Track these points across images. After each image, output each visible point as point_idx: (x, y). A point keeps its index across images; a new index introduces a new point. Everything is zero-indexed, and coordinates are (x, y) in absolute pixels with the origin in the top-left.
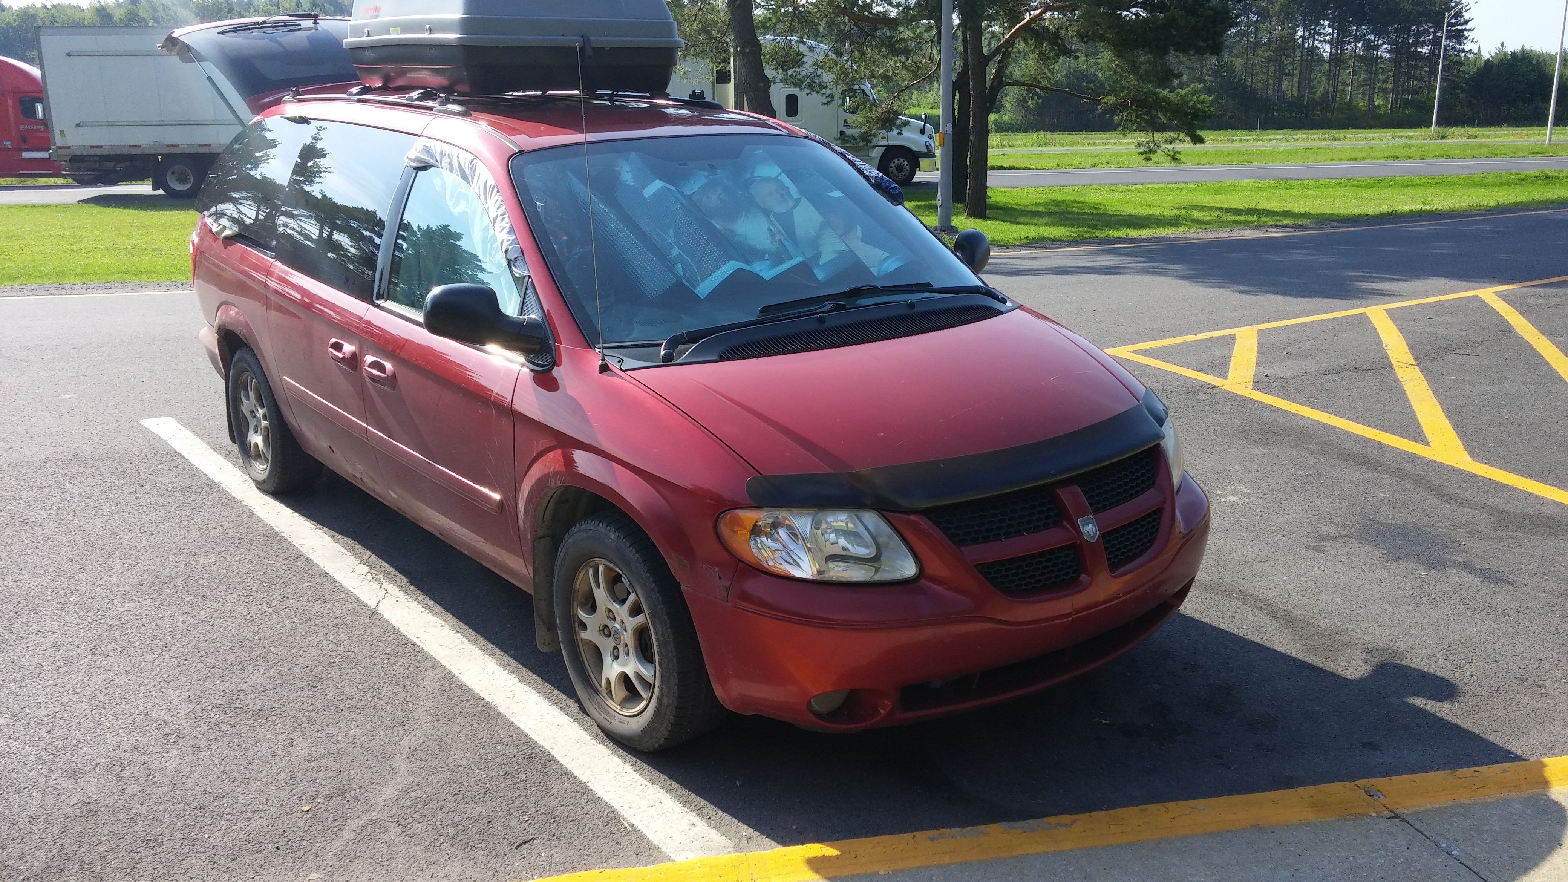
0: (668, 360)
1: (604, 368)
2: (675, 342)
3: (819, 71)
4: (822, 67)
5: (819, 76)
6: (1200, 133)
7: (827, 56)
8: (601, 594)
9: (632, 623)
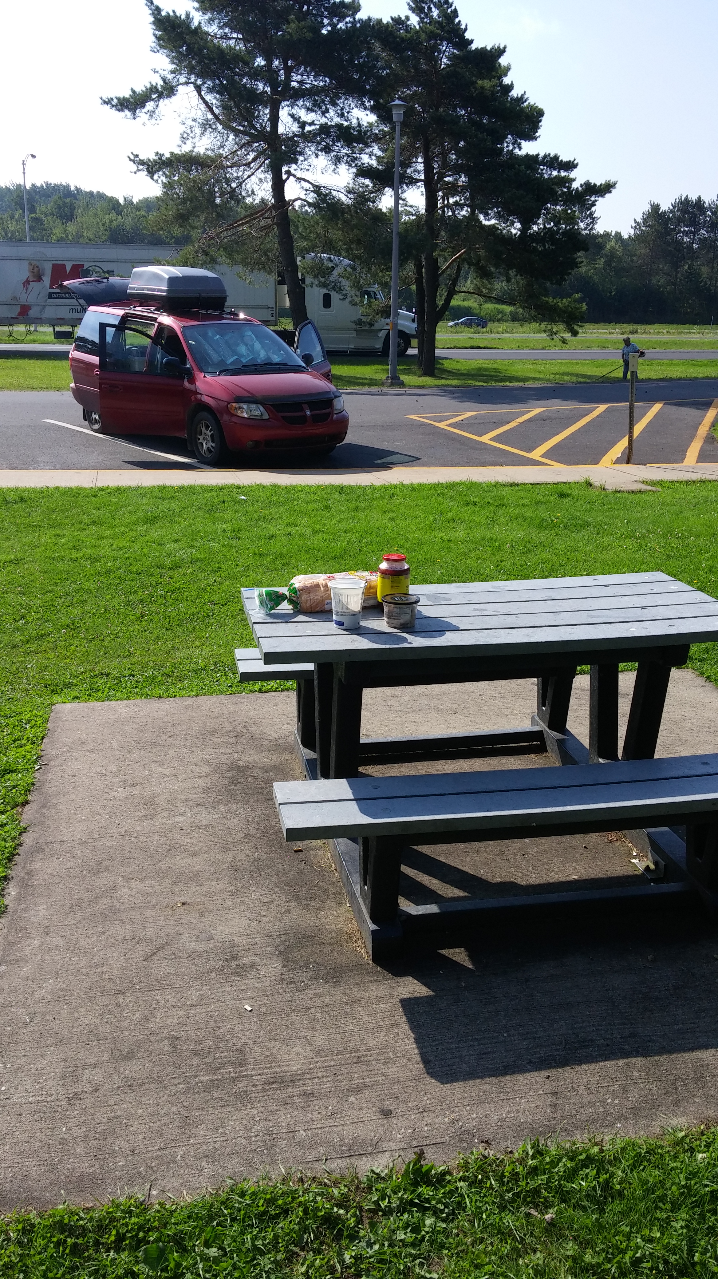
0: (219, 375)
1: (205, 377)
2: (221, 372)
3: (341, 279)
4: (343, 277)
5: (340, 282)
6: (576, 327)
7: (345, 270)
8: (203, 430)
9: (210, 434)
